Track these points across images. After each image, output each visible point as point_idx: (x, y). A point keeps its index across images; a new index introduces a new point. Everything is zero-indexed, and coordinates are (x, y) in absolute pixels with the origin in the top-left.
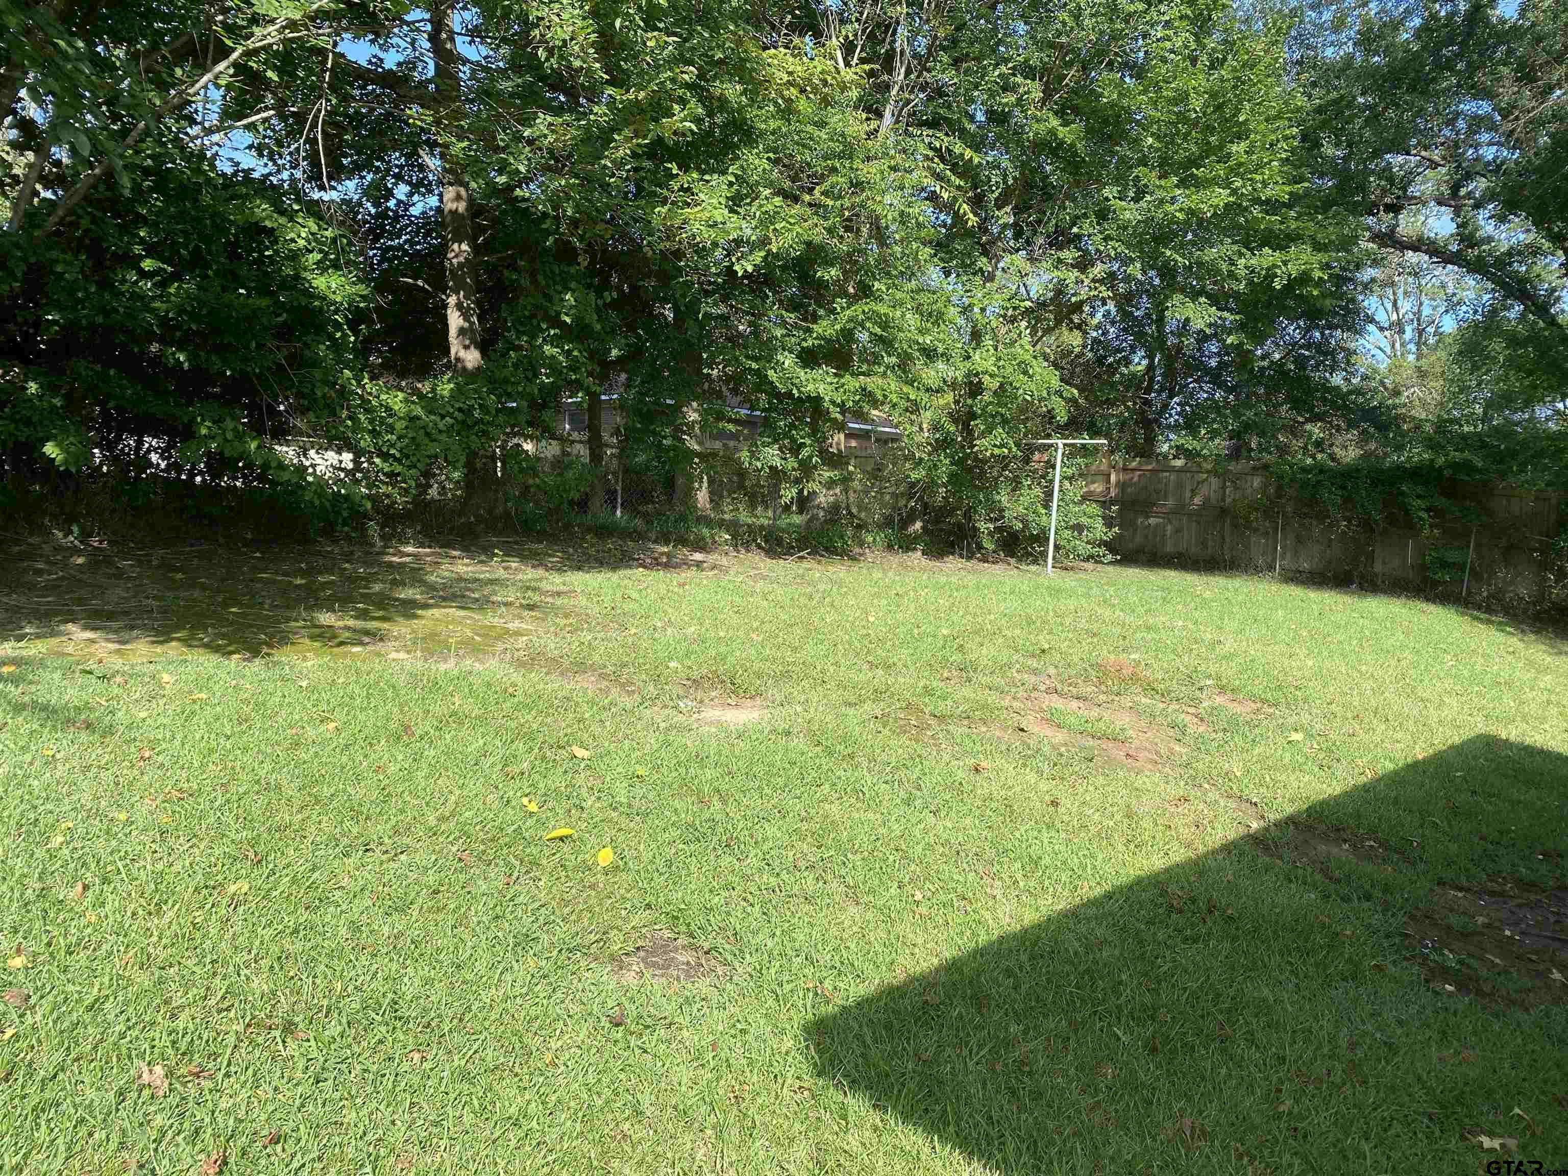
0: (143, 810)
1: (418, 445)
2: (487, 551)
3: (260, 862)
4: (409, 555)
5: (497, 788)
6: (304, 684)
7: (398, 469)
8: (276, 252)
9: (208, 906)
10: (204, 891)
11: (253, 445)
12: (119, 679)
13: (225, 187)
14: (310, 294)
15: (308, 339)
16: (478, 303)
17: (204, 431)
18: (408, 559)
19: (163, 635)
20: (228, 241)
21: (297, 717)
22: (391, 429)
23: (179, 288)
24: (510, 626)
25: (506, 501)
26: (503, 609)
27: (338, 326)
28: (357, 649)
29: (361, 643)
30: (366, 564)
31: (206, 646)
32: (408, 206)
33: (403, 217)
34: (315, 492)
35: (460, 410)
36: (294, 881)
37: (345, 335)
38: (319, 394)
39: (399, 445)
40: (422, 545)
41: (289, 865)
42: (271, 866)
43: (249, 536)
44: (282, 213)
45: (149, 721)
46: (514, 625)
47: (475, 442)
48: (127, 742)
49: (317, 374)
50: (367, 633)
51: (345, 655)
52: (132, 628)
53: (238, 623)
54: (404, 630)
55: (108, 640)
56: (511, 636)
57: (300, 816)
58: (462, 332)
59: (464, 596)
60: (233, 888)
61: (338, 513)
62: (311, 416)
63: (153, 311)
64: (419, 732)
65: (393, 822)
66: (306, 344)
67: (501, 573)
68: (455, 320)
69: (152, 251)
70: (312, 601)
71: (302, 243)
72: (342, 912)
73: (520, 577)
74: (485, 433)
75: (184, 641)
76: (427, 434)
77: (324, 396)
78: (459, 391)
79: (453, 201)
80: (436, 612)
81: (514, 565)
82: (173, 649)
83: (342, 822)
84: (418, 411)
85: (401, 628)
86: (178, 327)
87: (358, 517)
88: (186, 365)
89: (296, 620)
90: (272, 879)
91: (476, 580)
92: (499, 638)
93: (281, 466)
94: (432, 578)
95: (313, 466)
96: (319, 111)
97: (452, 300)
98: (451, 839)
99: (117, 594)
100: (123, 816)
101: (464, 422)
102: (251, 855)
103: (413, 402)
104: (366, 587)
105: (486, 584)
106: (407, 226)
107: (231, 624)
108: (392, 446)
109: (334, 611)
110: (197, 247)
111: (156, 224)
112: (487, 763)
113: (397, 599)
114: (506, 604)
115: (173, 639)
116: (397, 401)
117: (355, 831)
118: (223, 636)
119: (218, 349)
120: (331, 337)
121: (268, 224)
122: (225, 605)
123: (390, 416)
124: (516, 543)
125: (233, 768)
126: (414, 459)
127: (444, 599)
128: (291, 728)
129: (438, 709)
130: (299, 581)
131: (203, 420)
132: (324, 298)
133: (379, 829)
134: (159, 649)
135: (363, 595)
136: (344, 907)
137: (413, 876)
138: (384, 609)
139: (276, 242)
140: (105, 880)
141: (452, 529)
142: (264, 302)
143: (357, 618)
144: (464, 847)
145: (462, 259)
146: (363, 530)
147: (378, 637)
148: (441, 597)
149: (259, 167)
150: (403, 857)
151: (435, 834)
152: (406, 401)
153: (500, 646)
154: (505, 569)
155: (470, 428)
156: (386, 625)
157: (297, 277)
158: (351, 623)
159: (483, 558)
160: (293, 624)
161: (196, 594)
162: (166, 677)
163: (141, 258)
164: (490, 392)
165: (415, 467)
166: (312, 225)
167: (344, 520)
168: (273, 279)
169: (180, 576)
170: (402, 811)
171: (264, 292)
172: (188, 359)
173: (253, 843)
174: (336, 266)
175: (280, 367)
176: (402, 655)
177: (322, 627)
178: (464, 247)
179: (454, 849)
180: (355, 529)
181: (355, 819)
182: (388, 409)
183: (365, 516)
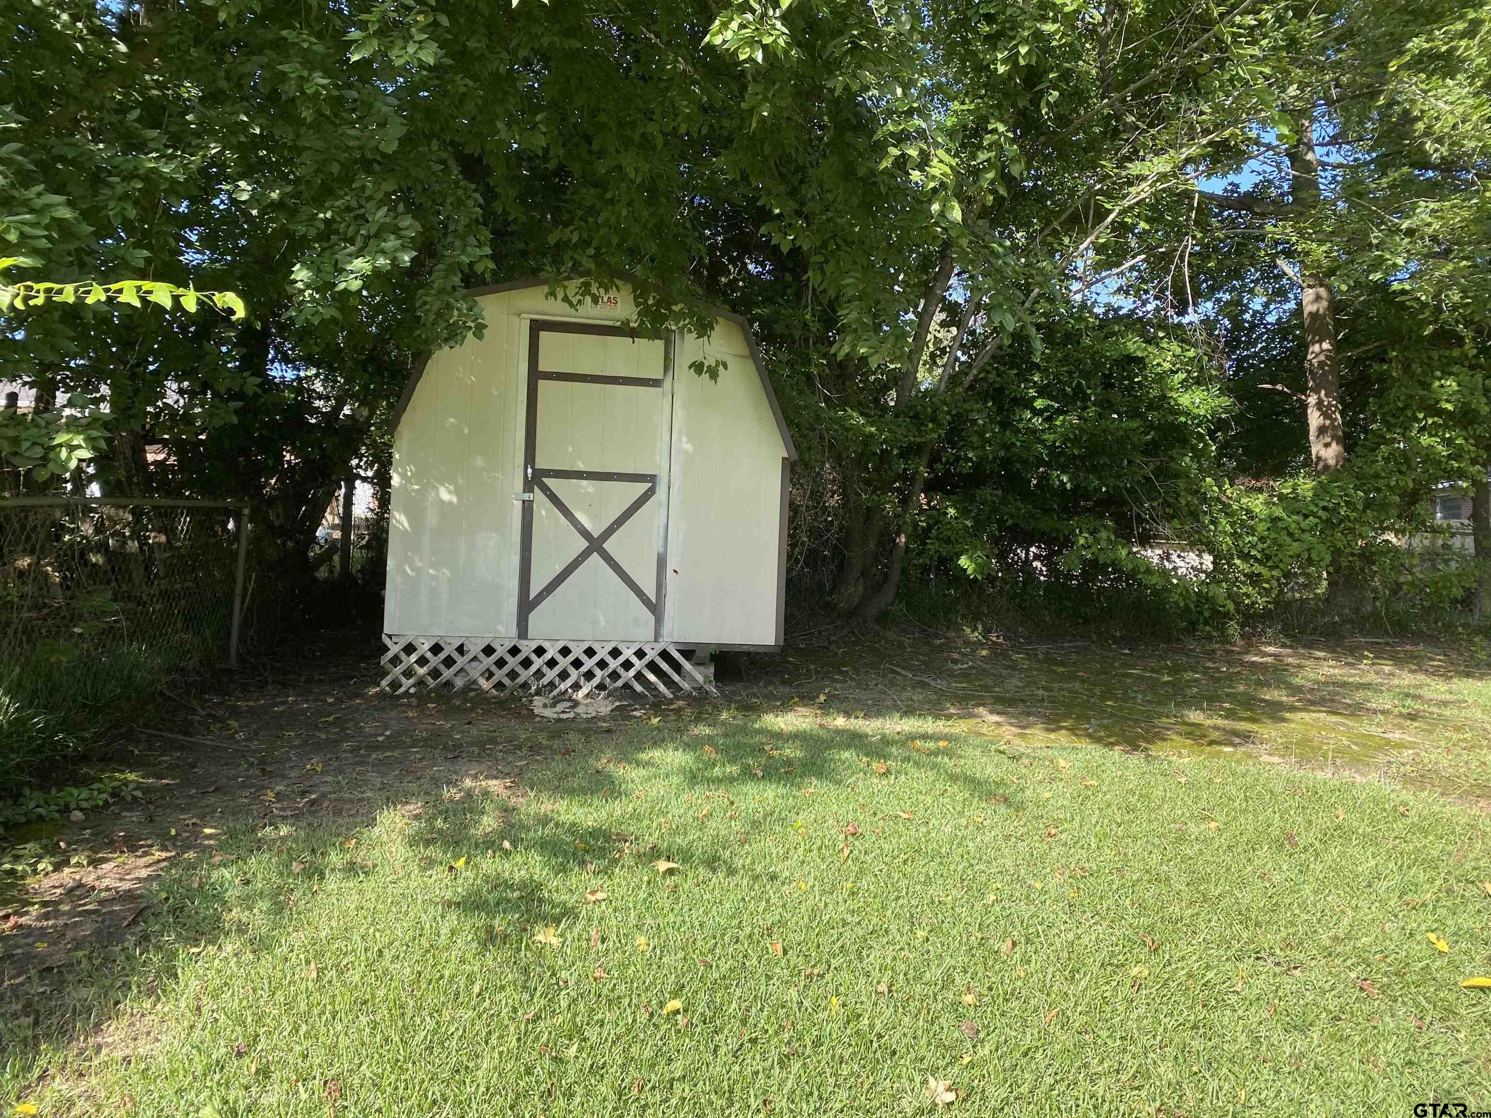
0: (1053, 882)
1: (1280, 546)
2: (1354, 652)
3: (1156, 950)
4: (1270, 655)
5: (1396, 916)
6: (1183, 780)
7: (1258, 568)
8: (1145, 378)
9: (1114, 984)
10: (1109, 968)
11: (1124, 553)
12: (1026, 761)
13: (1101, 327)
14: (1177, 412)
15: (1174, 453)
16: (1341, 400)
17: (1082, 541)
18: (1269, 659)
19: (1052, 723)
20: (1104, 375)
21: (1179, 812)
22: (1252, 531)
23: (1064, 420)
24: (1389, 736)
25: (1375, 599)
26: (1381, 717)
27: (1200, 437)
28: (1228, 749)
29: (1232, 744)
30: (1230, 663)
31: (1090, 736)
32: (1263, 315)
33: (1258, 326)
34: (1181, 594)
35: (1325, 508)
36: (1190, 975)
37: (1206, 445)
38: (1183, 502)
39: (1260, 546)
40: (1284, 646)
41: (1183, 958)
42: (1167, 957)
43: (1118, 634)
44: (1148, 342)
45: (1052, 801)
46: (1396, 736)
47: (1339, 539)
48: (1036, 818)
49: (1182, 484)
50: (1236, 733)
51: (1218, 755)
52: (1029, 714)
53: (1116, 716)
54: (1274, 733)
55: (1011, 724)
56: (1393, 747)
57: (1189, 912)
58: (1322, 430)
59: (1332, 701)
60: (1135, 971)
61: (1200, 613)
62: (1176, 523)
63: (1043, 442)
64: (1302, 843)
65: (1284, 934)
66: (1171, 457)
67: (1371, 677)
68: (1315, 419)
69: (1043, 392)
70: (1179, 699)
71: (1167, 366)
72: (1239, 1018)
73: (1396, 681)
74: (1352, 530)
75: (1072, 730)
76: (1290, 534)
77: (1188, 504)
78: (1321, 490)
79: (1313, 302)
80: (1306, 716)
81: (1387, 669)
82: (1062, 737)
83: (1231, 925)
84: (1279, 512)
85: (1267, 730)
86: (1063, 453)
87: (1220, 618)
88: (1068, 486)
89: (1167, 717)
90: (1168, 969)
91: (1344, 685)
92: (1379, 748)
93: (1149, 571)
94: (1297, 681)
95: (1175, 569)
96: (1186, 246)
97: (1312, 400)
98: (1349, 963)
99: (1014, 682)
100: (1039, 885)
101: (1328, 521)
102: (1148, 941)
103: (1274, 504)
104: (1230, 687)
105: (1357, 688)
106: (1263, 334)
107: (1112, 715)
108: (1254, 546)
109: (1202, 709)
110: (1079, 384)
111: (1046, 369)
112: (1381, 886)
113: (1264, 701)
114: (1383, 712)
115: (1063, 728)
116: (1257, 503)
117: (1245, 935)
118: (1106, 727)
119: (1093, 469)
120: (1194, 449)
121: (1139, 354)
122: (1103, 698)
123: (1252, 518)
124: (1387, 644)
125: (1125, 854)
126: (1277, 559)
127: (1313, 703)
128: (1175, 822)
129: (1323, 821)
130: (1166, 678)
131: (1081, 532)
132: (1187, 414)
133: (1270, 938)
134: (1052, 736)
135: (1228, 695)
136: (1240, 1012)
137: (1310, 997)
138: (1251, 710)
139: (1145, 367)
140: (1028, 941)
141: (1315, 629)
142: (1134, 424)
143: (1226, 717)
144: (1365, 976)
145: (1322, 358)
146: (1222, 629)
147: (1246, 737)
148: (1309, 700)
149: (1126, 304)
150: (1297, 973)
151: (1330, 955)
152: (1267, 503)
153: (1381, 758)
154: (1377, 673)
155: (1333, 526)
156: (1254, 727)
157: (1164, 397)
158: (1220, 722)
159: (1350, 660)
160: (1164, 720)
161: (1077, 686)
162: (1062, 763)
163: (1034, 398)
164: (1356, 488)
165: (1277, 567)
166: (1175, 347)
167: (1205, 620)
168: (1141, 401)
169: (1061, 669)
170: (1293, 924)
171: (1134, 413)
172: (1070, 480)
173: (1150, 930)
174: (1198, 382)
175: (1148, 479)
176: (1276, 759)
177: (1194, 724)
178: (1326, 346)
179: (1353, 975)
180: (1217, 629)
181: (1245, 922)
182: (1249, 511)
183: (1227, 615)
